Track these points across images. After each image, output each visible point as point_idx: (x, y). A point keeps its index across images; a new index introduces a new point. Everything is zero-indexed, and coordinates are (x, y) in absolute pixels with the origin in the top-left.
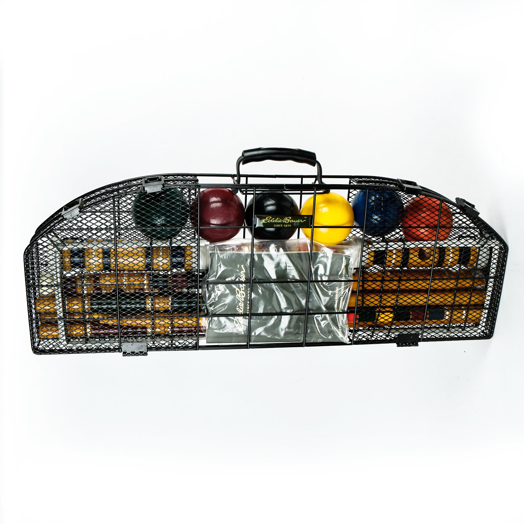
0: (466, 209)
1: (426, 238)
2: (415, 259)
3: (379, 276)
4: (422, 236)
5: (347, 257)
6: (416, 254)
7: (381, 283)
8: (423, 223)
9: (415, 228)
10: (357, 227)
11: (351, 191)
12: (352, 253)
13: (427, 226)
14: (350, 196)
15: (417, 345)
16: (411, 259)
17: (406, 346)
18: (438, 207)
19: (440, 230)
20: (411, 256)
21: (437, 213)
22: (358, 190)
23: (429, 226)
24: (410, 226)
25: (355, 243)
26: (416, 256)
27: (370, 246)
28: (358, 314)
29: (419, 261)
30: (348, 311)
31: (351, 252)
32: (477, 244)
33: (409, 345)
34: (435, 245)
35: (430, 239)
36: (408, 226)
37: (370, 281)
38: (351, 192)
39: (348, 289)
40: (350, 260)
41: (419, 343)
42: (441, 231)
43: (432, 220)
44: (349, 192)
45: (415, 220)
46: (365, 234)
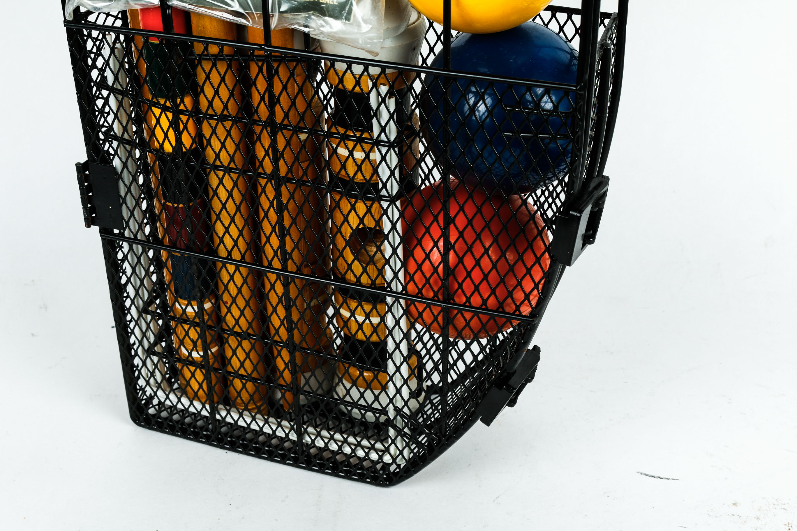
0: (501, 388)
1: (412, 267)
2: (354, 221)
3: (286, 116)
4: (419, 254)
5: (344, 9)
6: (370, 223)
7: (264, 119)
8: (461, 260)
9: (445, 235)
10: (446, 43)
11: (577, 19)
12: (359, 26)
13: (449, 272)
14: (559, 15)
15: (89, 222)
16: (353, 208)
17: (84, 191)
18: (510, 308)
19: (439, 308)
20: (361, 208)
21: (492, 302)
22: (576, 44)
23: (451, 278)
24: (449, 221)
25: (402, 29)
26: (362, 221)
27: (384, 89)
28: (161, 42)
29: (347, 231)
30: (169, 12)
31: (363, 24)
32: (396, 408)
33: (85, 200)
34: (392, 291)
35: (410, 277)
36: (452, 214)
37: (270, 86)
38: (569, 18)
39: (242, 11)
40: (336, 18)
41: (95, 229)
42: (436, 313)
43: (468, 287)
44: (570, 12)
45: (469, 236)
46: (423, 76)
